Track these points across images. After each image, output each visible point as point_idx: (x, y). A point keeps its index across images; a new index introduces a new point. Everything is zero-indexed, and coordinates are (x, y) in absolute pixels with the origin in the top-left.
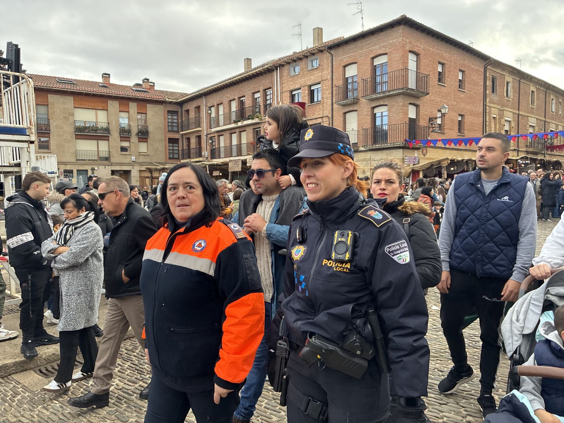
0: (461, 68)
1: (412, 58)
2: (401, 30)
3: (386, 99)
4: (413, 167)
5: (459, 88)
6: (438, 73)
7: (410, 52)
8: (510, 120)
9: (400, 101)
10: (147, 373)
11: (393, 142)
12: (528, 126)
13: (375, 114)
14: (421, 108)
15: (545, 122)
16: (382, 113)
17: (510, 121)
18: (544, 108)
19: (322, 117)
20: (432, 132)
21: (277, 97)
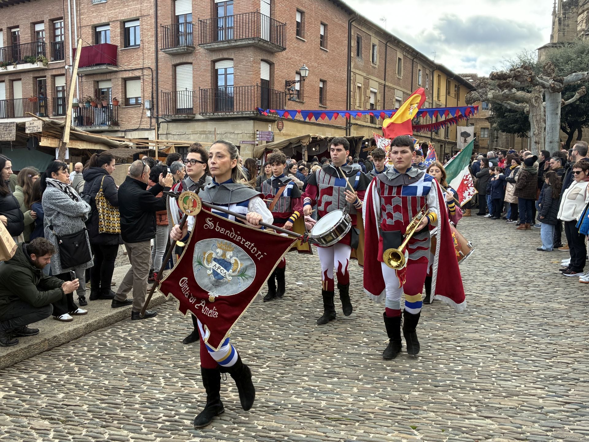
0: (323, 21)
3: (231, 51)
4: (267, 146)
5: (321, 46)
6: (296, 23)
8: (376, 91)
9: (250, 55)
11: (241, 109)
12: (394, 100)
13: (217, 70)
14: (276, 67)
16: (226, 69)
17: (375, 93)
18: (410, 79)
19: (142, 69)
20: (289, 100)
21: (73, 33)
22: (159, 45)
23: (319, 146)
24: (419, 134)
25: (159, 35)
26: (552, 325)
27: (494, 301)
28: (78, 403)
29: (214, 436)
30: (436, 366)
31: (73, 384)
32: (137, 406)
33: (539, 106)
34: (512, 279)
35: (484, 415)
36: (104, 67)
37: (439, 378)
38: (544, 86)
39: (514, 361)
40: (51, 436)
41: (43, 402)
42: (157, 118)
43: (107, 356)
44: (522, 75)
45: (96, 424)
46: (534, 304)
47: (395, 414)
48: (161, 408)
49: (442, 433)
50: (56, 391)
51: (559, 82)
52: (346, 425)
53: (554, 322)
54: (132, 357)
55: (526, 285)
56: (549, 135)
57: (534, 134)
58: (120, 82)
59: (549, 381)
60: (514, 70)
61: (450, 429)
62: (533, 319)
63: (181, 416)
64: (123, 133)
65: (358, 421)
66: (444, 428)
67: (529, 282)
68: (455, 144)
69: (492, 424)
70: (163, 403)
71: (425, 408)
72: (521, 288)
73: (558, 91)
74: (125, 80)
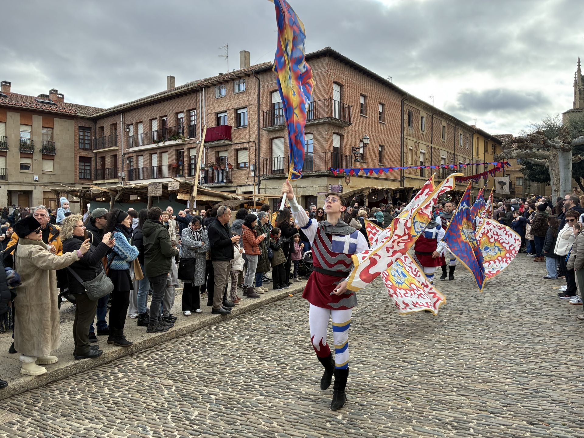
0: (381, 102)
1: (336, 88)
2: (325, 62)
3: (311, 128)
5: (380, 120)
6: (360, 105)
7: (335, 82)
8: (424, 152)
9: (325, 130)
10: (52, 430)
11: (318, 170)
12: (440, 158)
14: (344, 138)
15: (454, 155)
16: (308, 140)
17: (424, 154)
18: (453, 142)
19: (249, 142)
20: (354, 161)
21: (202, 118)
22: (261, 125)
23: (378, 195)
24: (461, 184)
25: (261, 118)
26: (535, 335)
27: (495, 316)
28: (191, 371)
29: (273, 396)
30: (436, 360)
31: (189, 359)
32: (227, 375)
33: (556, 161)
34: (515, 300)
35: (461, 394)
36: (222, 142)
37: (435, 368)
38: (555, 148)
39: (496, 359)
40: (173, 390)
41: (170, 369)
42: (259, 177)
43: (212, 344)
44: (537, 138)
45: (201, 384)
46: (527, 319)
47: (397, 389)
48: (242, 377)
49: (427, 403)
50: (178, 363)
52: (361, 394)
53: (538, 333)
54: (228, 345)
55: (524, 305)
56: (563, 185)
57: (554, 184)
58: (233, 152)
59: (518, 374)
60: (530, 135)
61: (434, 401)
62: (521, 330)
63: (254, 383)
64: (235, 188)
65: (370, 392)
66: (429, 400)
67: (528, 303)
69: (465, 400)
70: (243, 374)
71: (420, 387)
72: (520, 307)
73: (568, 151)
74: (237, 150)
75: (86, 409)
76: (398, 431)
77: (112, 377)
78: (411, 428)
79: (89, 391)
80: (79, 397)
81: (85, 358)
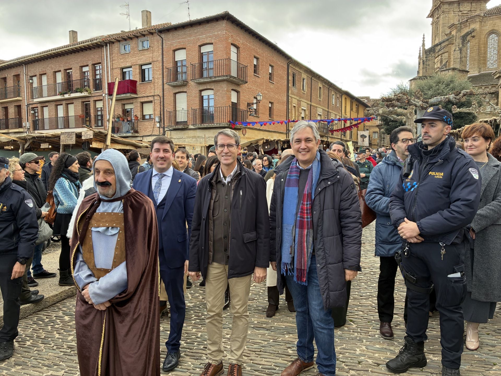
0: (271, 64)
1: (233, 49)
2: (224, 24)
3: (212, 84)
5: (270, 80)
6: (253, 65)
7: (232, 44)
8: (305, 109)
9: (224, 87)
11: (219, 122)
12: (317, 115)
13: (203, 96)
14: (241, 94)
15: (328, 112)
16: (209, 96)
17: (305, 110)
18: (327, 101)
19: (153, 96)
20: (250, 115)
21: (107, 72)
22: (165, 80)
23: (270, 145)
25: (165, 74)
30: (360, 284)
33: (412, 118)
36: (128, 95)
37: (362, 291)
38: (416, 106)
42: (164, 128)
44: (401, 98)
49: (368, 324)
51: (426, 103)
58: (139, 105)
60: (397, 95)
64: (141, 138)
68: (357, 143)
69: (399, 318)
71: (356, 309)
73: (425, 108)
74: (142, 103)
75: (40, 356)
76: (354, 352)
77: (58, 321)
78: (364, 348)
79: (38, 337)
80: (28, 343)
81: (26, 304)
